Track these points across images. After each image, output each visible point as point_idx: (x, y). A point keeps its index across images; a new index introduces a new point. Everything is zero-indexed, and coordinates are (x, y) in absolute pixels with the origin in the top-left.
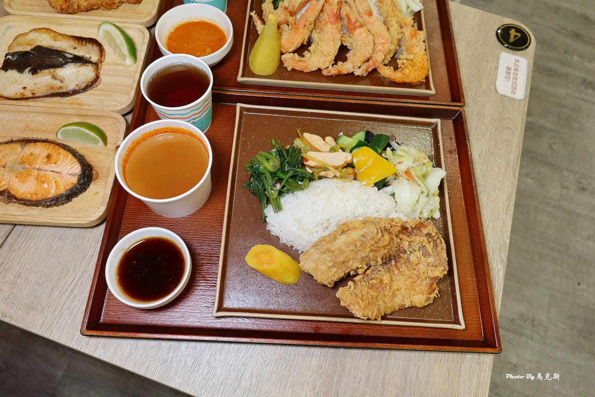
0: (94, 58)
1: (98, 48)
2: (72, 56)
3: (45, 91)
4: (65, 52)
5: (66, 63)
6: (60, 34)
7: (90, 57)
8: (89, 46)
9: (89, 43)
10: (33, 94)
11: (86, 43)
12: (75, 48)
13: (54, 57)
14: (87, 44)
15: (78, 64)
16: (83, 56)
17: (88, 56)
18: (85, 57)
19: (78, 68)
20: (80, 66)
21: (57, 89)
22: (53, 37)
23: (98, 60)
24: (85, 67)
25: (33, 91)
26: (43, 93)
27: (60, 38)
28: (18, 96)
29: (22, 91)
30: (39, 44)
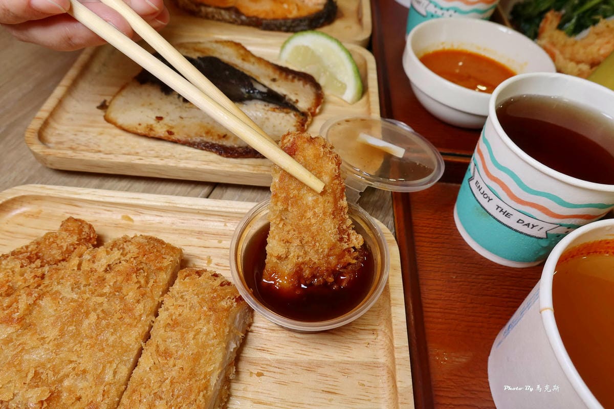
0: (304, 104)
1: (314, 90)
2: (264, 90)
3: (193, 135)
4: (255, 80)
5: (251, 98)
6: (253, 56)
7: (297, 101)
8: (299, 84)
9: (299, 80)
10: (170, 133)
11: (294, 78)
12: (274, 80)
13: (234, 82)
14: (296, 80)
15: (271, 106)
16: (285, 96)
17: (293, 97)
18: (287, 98)
19: (270, 113)
20: (274, 110)
21: (216, 137)
22: (242, 55)
23: (309, 109)
24: (282, 115)
25: (172, 127)
26: (188, 136)
27: (252, 60)
28: (141, 130)
29: (152, 121)
30: (216, 55)
